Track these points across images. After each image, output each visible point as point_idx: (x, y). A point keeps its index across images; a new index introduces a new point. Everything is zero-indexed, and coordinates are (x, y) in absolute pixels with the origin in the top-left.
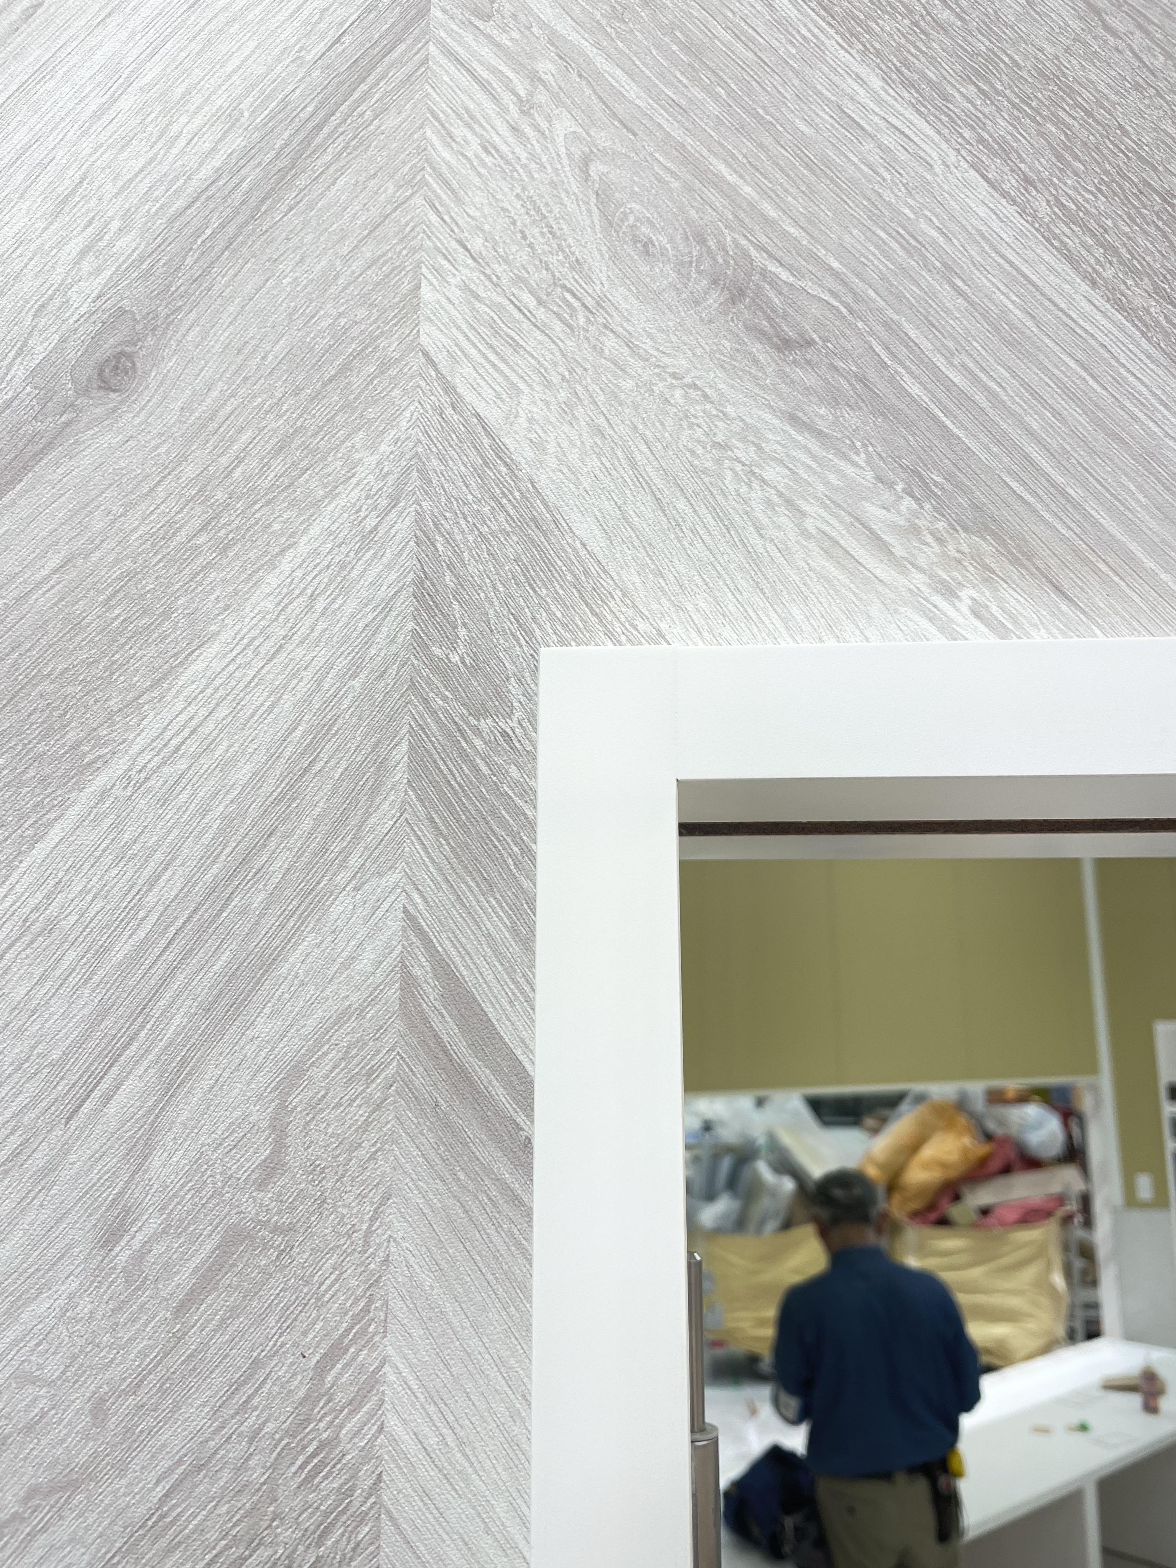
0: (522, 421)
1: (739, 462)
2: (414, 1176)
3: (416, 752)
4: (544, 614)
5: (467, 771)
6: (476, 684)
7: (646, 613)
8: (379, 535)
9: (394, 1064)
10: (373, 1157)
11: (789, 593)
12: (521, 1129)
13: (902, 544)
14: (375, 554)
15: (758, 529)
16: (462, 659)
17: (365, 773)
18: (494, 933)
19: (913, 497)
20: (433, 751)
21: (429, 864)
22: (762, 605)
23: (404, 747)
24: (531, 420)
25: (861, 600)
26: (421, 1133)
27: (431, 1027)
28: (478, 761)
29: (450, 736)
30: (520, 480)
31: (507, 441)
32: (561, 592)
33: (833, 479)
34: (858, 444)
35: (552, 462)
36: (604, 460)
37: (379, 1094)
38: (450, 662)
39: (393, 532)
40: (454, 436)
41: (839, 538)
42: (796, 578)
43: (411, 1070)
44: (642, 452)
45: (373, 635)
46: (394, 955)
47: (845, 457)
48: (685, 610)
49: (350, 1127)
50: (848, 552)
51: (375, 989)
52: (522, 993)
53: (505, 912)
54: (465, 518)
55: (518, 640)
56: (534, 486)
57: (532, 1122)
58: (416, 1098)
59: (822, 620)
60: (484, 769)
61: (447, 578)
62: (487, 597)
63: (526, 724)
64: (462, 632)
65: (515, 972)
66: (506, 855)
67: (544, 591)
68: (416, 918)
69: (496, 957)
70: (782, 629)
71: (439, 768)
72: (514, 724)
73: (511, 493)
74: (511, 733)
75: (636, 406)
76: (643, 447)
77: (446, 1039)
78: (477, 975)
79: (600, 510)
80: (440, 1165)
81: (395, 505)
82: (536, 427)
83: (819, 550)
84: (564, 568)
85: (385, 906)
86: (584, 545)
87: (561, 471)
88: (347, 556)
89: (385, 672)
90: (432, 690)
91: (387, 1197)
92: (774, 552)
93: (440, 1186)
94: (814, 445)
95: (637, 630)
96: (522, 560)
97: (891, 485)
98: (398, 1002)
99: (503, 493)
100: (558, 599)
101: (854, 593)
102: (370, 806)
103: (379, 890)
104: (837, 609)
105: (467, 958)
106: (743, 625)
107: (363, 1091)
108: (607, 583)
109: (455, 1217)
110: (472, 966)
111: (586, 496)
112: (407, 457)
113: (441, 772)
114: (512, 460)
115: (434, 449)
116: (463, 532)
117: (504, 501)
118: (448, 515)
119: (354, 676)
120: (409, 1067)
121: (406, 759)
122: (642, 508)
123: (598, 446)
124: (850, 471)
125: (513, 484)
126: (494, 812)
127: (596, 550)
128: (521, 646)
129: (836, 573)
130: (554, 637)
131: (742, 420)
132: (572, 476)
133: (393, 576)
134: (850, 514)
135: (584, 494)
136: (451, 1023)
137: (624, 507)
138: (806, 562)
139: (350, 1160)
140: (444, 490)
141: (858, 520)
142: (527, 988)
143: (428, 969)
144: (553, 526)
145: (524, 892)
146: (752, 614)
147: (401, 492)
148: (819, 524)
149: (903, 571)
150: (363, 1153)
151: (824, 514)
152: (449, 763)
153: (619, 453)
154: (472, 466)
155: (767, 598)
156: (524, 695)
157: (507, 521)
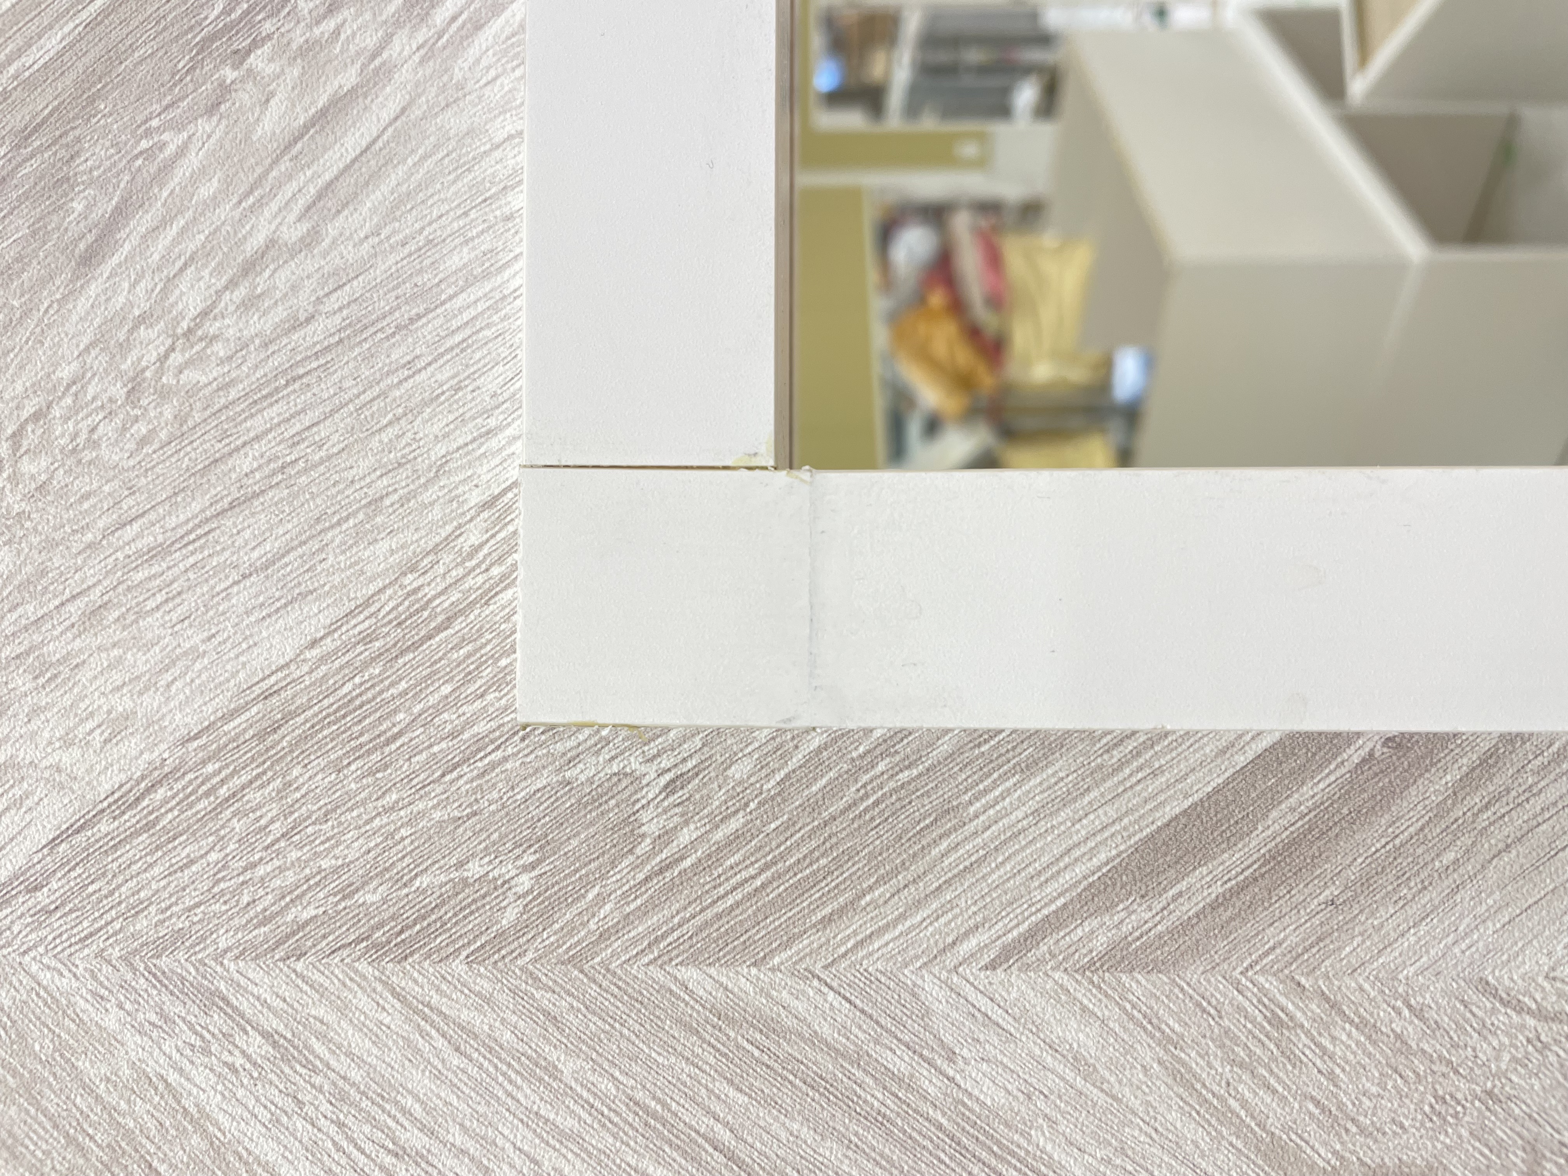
0: (66, 758)
1: (166, 356)
2: (1450, 939)
3: (701, 952)
4: (445, 716)
5: (737, 857)
6: (574, 842)
7: (449, 528)
8: (281, 1029)
9: (1262, 979)
10: (1418, 1013)
11: (420, 271)
12: (1371, 754)
13: (336, 73)
14: (319, 1036)
15: (295, 324)
16: (526, 869)
17: (738, 1047)
18: (1032, 805)
19: (249, 52)
20: (698, 921)
21: (908, 924)
22: (441, 320)
23: (689, 974)
24: (67, 743)
25: (437, 147)
26: (1378, 929)
27: (1197, 915)
28: (718, 835)
29: (671, 887)
30: (183, 761)
31: (107, 787)
32: (403, 685)
33: (206, 190)
34: (144, 144)
35: (151, 701)
36: (151, 604)
37: (1314, 1007)
38: (531, 891)
39: (277, 1003)
40: (91, 889)
41: (320, 182)
42: (391, 260)
43: (1273, 948)
44: (139, 535)
45: (476, 1037)
46: (1070, 985)
47: (168, 167)
48: (446, 458)
49: (1369, 1055)
50: (347, 168)
51: (1131, 1018)
52: (1139, 754)
53: (995, 785)
54: (254, 865)
55: (493, 766)
56: (197, 737)
57: (1358, 734)
58: (1320, 939)
59: (473, 214)
60: (734, 824)
61: (370, 898)
62: (409, 823)
63: (652, 749)
64: (474, 869)
65: (1100, 767)
66: (892, 784)
67: (401, 716)
68: (1004, 947)
69: (1075, 800)
70: (488, 286)
71: (732, 908)
72: (652, 770)
73: (207, 779)
74: (668, 777)
75: (50, 545)
76: (130, 532)
77: (1218, 889)
78: (1107, 834)
79: (248, 613)
80: (1432, 895)
81: (224, 999)
82: (81, 731)
83: (341, 217)
84: (357, 680)
85: (983, 1003)
86: (314, 643)
87: (169, 686)
88: (320, 1090)
89: (546, 1013)
90: (584, 924)
91: (1485, 987)
92: (343, 296)
93: (1465, 894)
94: (142, 222)
95: (481, 545)
96: (340, 759)
97: (225, 90)
98: (1153, 977)
99: (207, 794)
100: (417, 691)
101: (424, 158)
102: (800, 1035)
103: (955, 1015)
104: (453, 189)
105: (1077, 853)
106: (478, 356)
107: (1308, 1033)
108: (387, 603)
109: (1516, 867)
110: (1091, 844)
111: (219, 639)
112: (129, 976)
113: (738, 904)
114: (143, 778)
115: (117, 925)
116: (281, 870)
117: (223, 792)
118: (246, 899)
119: (553, 1071)
120: (1267, 954)
121: (712, 971)
122: (247, 534)
123: (123, 616)
124: (193, 160)
125: (190, 776)
126: (814, 806)
127: (325, 619)
128: (506, 759)
129: (385, 189)
130: (490, 697)
131: (87, 349)
132: (180, 664)
133: (363, 1001)
134: (276, 162)
135: (215, 641)
136: (1191, 880)
137: (244, 569)
138: (362, 241)
139: (1424, 1052)
140: (198, 905)
141: (288, 147)
142: (1131, 745)
143: (1095, 923)
144: (274, 700)
145: (960, 750)
146: (458, 338)
147: (199, 988)
148: (291, 218)
149: (385, 73)
150: (1412, 1030)
151: (274, 206)
152: (721, 891)
153: (140, 576)
154: (151, 853)
155: (428, 311)
156: (598, 753)
157: (262, 786)
